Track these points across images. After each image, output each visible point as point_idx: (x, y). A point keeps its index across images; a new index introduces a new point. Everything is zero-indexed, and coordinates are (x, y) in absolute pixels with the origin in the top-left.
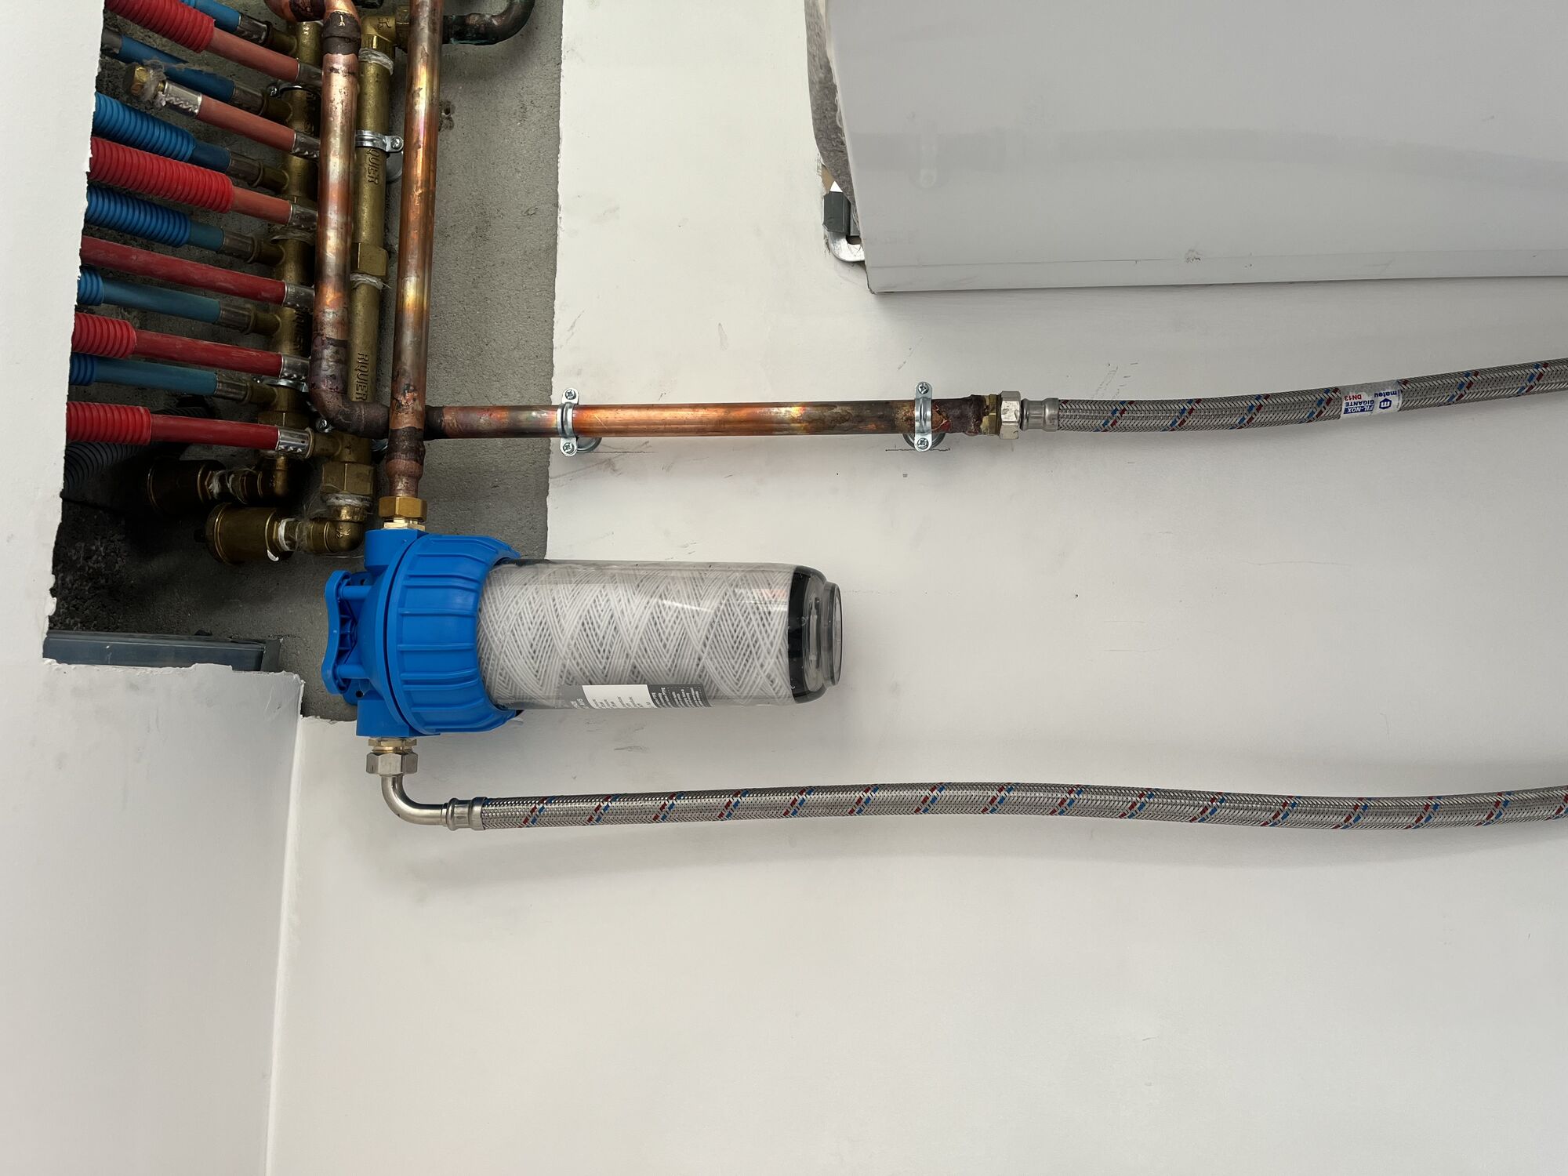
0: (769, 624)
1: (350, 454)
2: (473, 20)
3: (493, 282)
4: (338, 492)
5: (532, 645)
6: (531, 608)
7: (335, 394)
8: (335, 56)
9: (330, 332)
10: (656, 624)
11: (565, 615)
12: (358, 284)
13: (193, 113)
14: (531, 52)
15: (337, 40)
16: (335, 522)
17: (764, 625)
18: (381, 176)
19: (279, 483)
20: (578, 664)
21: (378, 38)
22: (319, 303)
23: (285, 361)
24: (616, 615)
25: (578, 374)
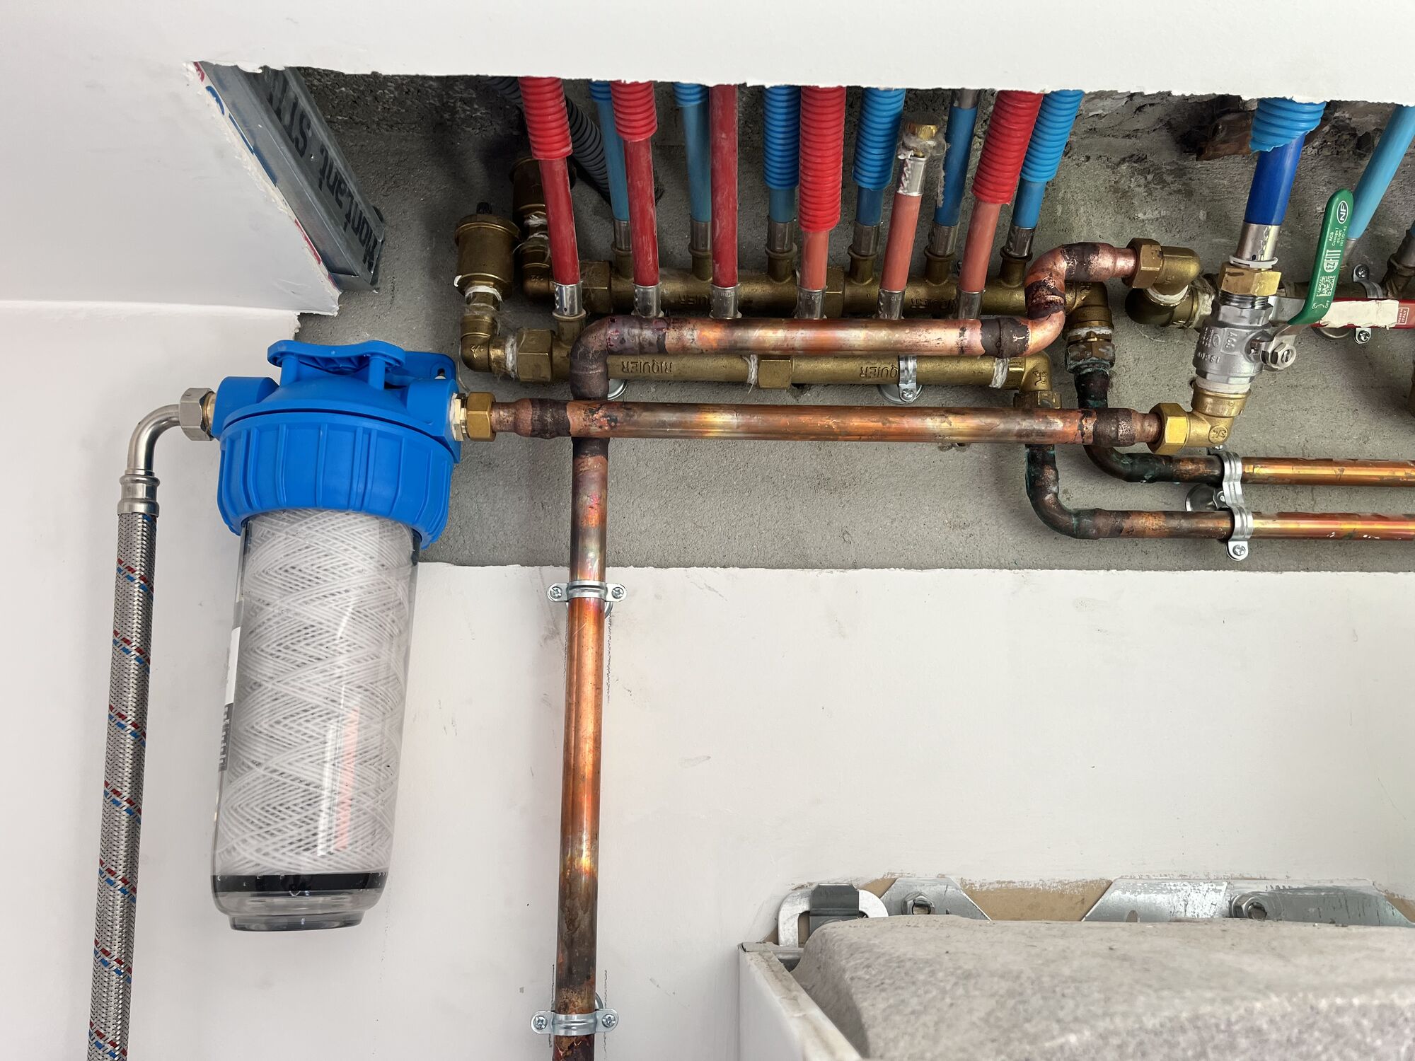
0: (292, 850)
1: (562, 357)
2: (1049, 473)
3: (768, 499)
4: (517, 346)
5: (293, 568)
6: (339, 566)
7: (605, 343)
8: (979, 332)
9: (671, 336)
10: (305, 711)
11: (325, 605)
12: (746, 359)
13: (898, 187)
14: (1028, 532)
15: (997, 334)
16: (487, 344)
17: (291, 843)
18: (870, 380)
19: (535, 284)
20: (269, 620)
21: (1021, 373)
22: (703, 324)
23: (652, 289)
24: (319, 664)
25: (656, 596)
